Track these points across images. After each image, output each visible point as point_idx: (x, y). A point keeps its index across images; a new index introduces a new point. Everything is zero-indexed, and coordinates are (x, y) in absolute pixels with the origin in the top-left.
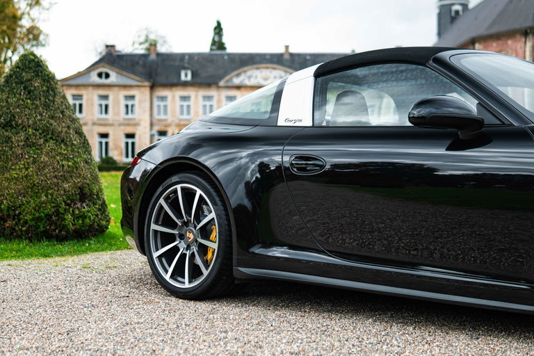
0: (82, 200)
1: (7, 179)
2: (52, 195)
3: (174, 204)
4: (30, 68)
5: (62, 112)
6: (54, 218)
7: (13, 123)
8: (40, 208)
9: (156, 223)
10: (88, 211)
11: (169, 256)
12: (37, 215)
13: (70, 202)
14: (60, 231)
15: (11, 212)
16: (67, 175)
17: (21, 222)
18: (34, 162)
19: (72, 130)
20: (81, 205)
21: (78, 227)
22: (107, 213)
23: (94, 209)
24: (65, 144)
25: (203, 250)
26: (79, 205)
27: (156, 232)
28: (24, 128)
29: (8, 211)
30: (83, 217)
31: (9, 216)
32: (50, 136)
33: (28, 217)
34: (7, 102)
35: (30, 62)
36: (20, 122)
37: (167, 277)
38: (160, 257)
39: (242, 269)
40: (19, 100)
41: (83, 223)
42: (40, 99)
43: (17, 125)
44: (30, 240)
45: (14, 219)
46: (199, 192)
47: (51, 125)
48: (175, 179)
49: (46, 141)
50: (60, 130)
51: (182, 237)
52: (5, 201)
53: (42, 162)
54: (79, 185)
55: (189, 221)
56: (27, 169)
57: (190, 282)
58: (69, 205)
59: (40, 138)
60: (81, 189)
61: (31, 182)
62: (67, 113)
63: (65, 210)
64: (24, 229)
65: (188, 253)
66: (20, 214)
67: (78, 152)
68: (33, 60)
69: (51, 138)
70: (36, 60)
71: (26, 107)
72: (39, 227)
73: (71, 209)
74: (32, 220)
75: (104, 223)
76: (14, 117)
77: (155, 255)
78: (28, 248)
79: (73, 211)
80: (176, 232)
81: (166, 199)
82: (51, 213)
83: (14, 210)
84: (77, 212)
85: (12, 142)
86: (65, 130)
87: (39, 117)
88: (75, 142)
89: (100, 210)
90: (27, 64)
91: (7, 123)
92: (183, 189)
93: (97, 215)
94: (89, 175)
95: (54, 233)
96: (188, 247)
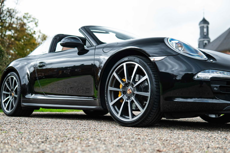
3: (9, 83)
9: (4, 90)
11: (7, 101)
27: (4, 93)
37: (5, 109)
48: (9, 74)
51: (11, 95)
55: (12, 89)
57: (11, 110)
65: (11, 100)
77: (3, 102)
80: (9, 93)
96: (12, 98)
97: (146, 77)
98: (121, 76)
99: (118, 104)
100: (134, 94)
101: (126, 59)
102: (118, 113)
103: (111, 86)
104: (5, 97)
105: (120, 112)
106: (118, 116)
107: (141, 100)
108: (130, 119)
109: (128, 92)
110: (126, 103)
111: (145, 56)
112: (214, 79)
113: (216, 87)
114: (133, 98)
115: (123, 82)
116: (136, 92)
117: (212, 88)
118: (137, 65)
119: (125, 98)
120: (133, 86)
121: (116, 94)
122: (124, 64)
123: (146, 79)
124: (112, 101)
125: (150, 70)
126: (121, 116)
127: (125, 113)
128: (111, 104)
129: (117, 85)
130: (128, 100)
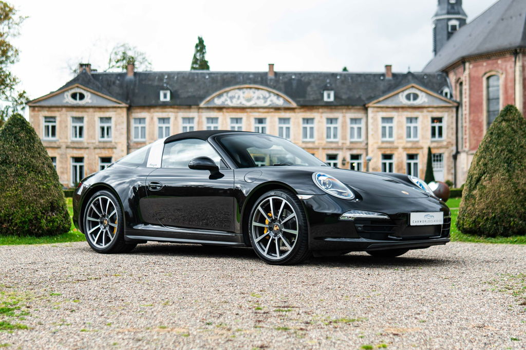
0: (52, 211)
1: (4, 197)
2: (33, 207)
3: (98, 207)
4: (18, 124)
5: (39, 153)
6: (34, 222)
7: (8, 161)
8: (25, 215)
9: (90, 216)
10: (56, 218)
11: (95, 232)
12: (23, 219)
13: (45, 211)
14: (38, 230)
15: (7, 218)
16: (42, 194)
17: (13, 224)
18: (21, 186)
19: (45, 165)
20: (52, 214)
21: (50, 228)
22: (69, 220)
23: (61, 216)
24: (41, 174)
25: (112, 229)
26: (50, 214)
27: (89, 221)
28: (15, 164)
29: (5, 217)
30: (53, 221)
31: (5, 220)
32: (31, 169)
33: (18, 221)
34: (3, 147)
35: (18, 120)
36: (12, 160)
37: (94, 243)
38: (91, 234)
39: (128, 236)
40: (11, 145)
41: (53, 225)
42: (25, 145)
43: (10, 162)
44: (19, 235)
45: (8, 223)
46: (109, 200)
47: (32, 162)
48: (98, 193)
49: (29, 172)
50: (38, 165)
51: (102, 223)
52: (2, 211)
53: (26, 186)
54: (50, 201)
55: (105, 214)
56: (17, 190)
57: (105, 245)
58: (44, 214)
59: (25, 171)
60: (52, 203)
61: (19, 198)
62: (43, 153)
63: (41, 216)
64: (15, 228)
65: (104, 231)
66: (12, 219)
67: (50, 179)
68: (20, 119)
69: (32, 170)
70: (22, 118)
71: (16, 150)
72: (25, 228)
73: (45, 217)
74: (20, 222)
75: (67, 226)
76: (8, 157)
77: (89, 232)
78: (18, 240)
79: (46, 218)
80: (99, 220)
81: (94, 204)
82: (32, 218)
83: (9, 217)
84: (49, 218)
85: (7, 173)
86: (41, 165)
87: (24, 157)
88: (48, 173)
89: (64, 217)
90: (16, 121)
91: (3, 161)
92: (102, 198)
93: (62, 221)
94: (57, 195)
95: (34, 231)
96: (105, 228)
97: (294, 214)
98: (267, 210)
99: (264, 241)
100: (281, 231)
101: (272, 193)
102: (264, 251)
103: (256, 221)
104: (91, 227)
105: (266, 250)
106: (265, 254)
107: (289, 237)
108: (278, 257)
109: (275, 229)
110: (273, 240)
111: (292, 193)
112: (358, 220)
113: (360, 227)
114: (280, 235)
115: (269, 217)
116: (283, 230)
117: (356, 228)
118: (284, 201)
119: (272, 235)
120: (280, 222)
121: (261, 231)
122: (271, 199)
123: (294, 217)
124: (257, 238)
125: (298, 208)
126: (268, 253)
127: (272, 250)
128: (256, 241)
129: (262, 220)
130: (275, 237)
